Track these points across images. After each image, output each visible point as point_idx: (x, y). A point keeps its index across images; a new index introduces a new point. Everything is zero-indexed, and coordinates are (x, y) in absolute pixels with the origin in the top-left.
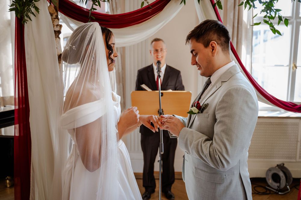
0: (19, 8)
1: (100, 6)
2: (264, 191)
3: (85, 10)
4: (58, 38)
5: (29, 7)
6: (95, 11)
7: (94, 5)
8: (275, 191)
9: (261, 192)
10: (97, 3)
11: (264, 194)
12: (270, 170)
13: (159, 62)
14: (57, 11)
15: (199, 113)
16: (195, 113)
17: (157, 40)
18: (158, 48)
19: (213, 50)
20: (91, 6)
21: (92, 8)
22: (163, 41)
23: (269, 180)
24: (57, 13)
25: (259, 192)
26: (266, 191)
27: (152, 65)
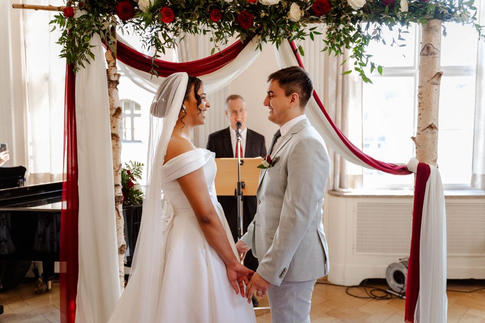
0: (72, 55)
1: (164, 52)
2: (384, 294)
3: (147, 57)
4: (115, 89)
5: (83, 53)
6: (158, 58)
7: (157, 52)
8: (398, 295)
9: (380, 296)
10: (161, 50)
11: (382, 298)
12: (390, 267)
13: (239, 124)
14: (114, 58)
15: (269, 167)
16: (266, 168)
17: (233, 98)
18: (236, 109)
19: (292, 101)
20: (155, 52)
21: (156, 55)
22: (242, 98)
23: (390, 281)
24: (115, 61)
25: (376, 297)
26: (387, 295)
27: (229, 128)
